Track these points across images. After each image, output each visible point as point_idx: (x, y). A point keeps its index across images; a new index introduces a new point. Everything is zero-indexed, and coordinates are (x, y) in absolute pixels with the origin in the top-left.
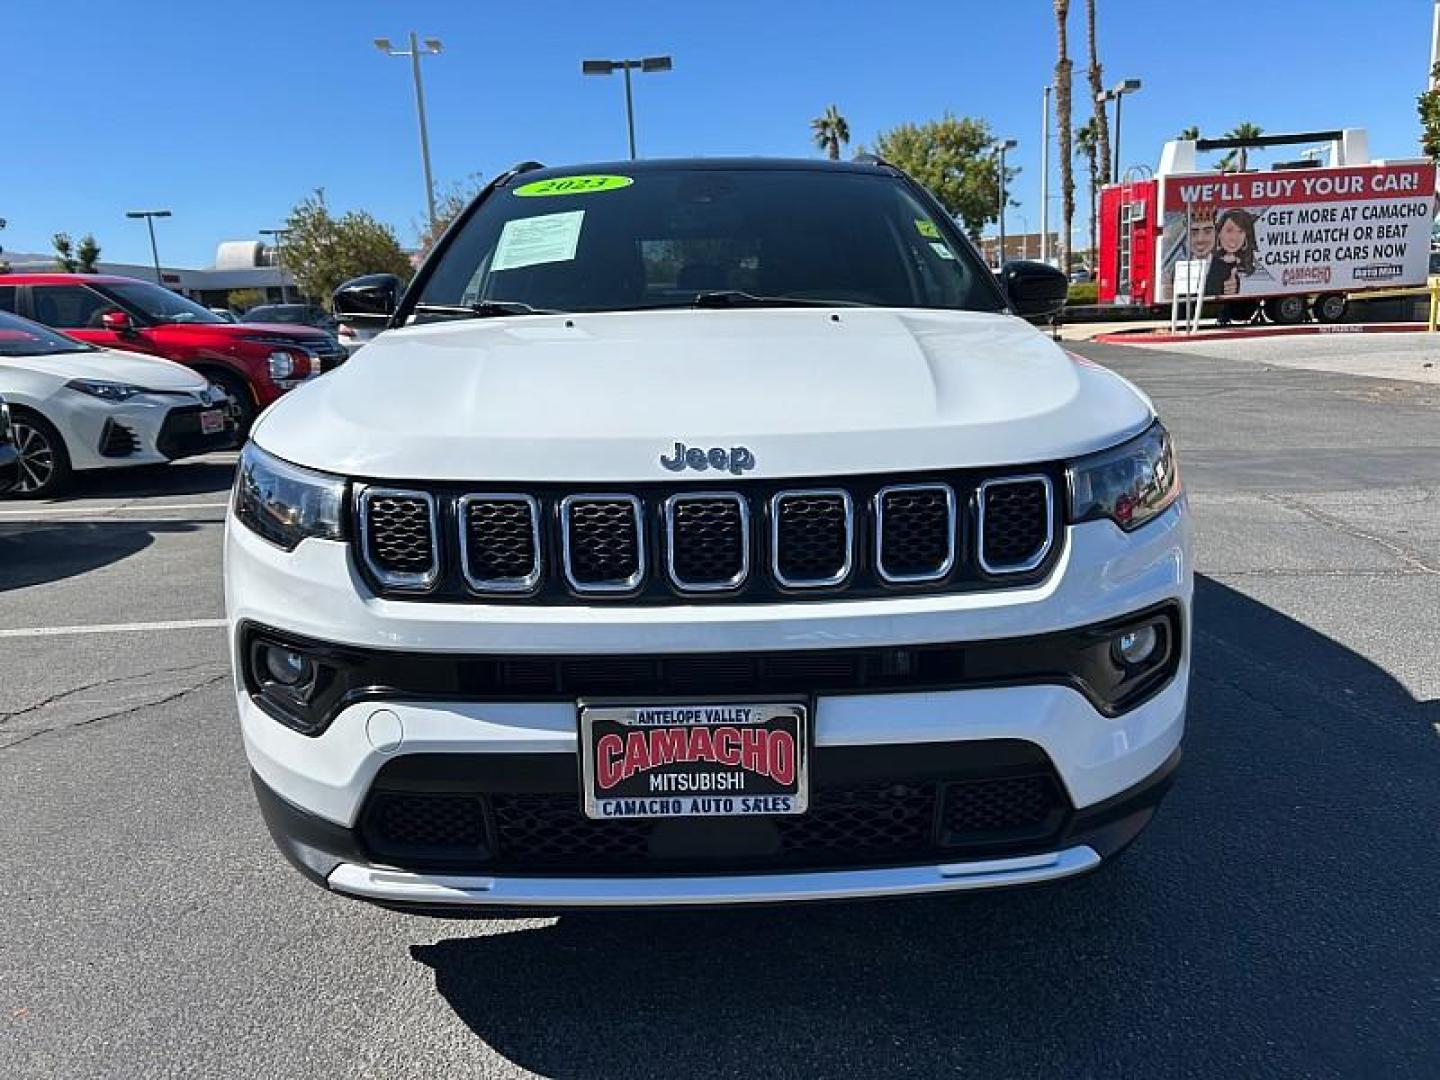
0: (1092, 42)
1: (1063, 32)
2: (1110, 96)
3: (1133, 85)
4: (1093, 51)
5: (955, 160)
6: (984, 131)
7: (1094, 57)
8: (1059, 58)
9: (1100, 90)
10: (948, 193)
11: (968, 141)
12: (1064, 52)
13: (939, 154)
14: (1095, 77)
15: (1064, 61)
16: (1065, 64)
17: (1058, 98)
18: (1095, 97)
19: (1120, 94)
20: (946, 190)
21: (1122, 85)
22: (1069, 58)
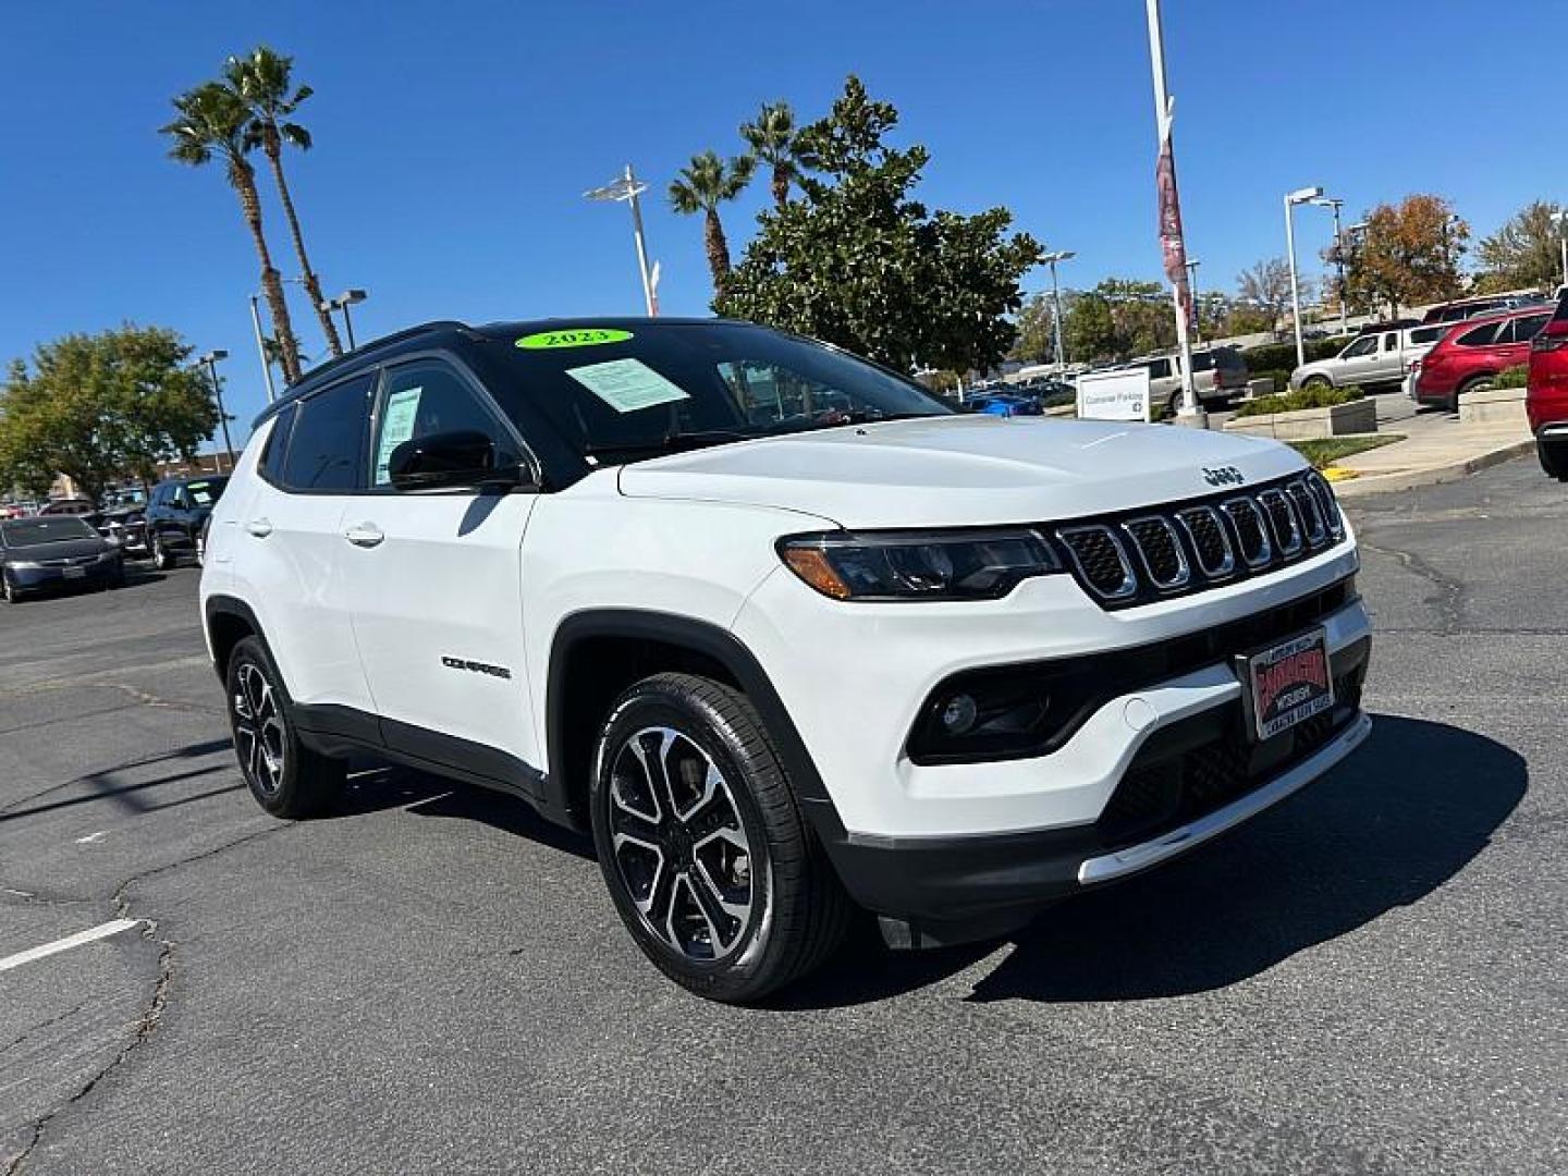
0: (302, 252)
1: (261, 241)
2: (335, 305)
3: (358, 295)
4: (305, 261)
5: (148, 373)
6: (176, 341)
7: (306, 267)
8: (263, 268)
9: (321, 300)
10: (150, 409)
11: (160, 353)
12: (267, 261)
13: (124, 366)
14: (312, 285)
15: (270, 270)
16: (271, 275)
17: (273, 306)
18: (318, 307)
19: (345, 303)
20: (144, 407)
21: (347, 296)
22: (273, 266)
